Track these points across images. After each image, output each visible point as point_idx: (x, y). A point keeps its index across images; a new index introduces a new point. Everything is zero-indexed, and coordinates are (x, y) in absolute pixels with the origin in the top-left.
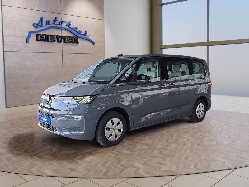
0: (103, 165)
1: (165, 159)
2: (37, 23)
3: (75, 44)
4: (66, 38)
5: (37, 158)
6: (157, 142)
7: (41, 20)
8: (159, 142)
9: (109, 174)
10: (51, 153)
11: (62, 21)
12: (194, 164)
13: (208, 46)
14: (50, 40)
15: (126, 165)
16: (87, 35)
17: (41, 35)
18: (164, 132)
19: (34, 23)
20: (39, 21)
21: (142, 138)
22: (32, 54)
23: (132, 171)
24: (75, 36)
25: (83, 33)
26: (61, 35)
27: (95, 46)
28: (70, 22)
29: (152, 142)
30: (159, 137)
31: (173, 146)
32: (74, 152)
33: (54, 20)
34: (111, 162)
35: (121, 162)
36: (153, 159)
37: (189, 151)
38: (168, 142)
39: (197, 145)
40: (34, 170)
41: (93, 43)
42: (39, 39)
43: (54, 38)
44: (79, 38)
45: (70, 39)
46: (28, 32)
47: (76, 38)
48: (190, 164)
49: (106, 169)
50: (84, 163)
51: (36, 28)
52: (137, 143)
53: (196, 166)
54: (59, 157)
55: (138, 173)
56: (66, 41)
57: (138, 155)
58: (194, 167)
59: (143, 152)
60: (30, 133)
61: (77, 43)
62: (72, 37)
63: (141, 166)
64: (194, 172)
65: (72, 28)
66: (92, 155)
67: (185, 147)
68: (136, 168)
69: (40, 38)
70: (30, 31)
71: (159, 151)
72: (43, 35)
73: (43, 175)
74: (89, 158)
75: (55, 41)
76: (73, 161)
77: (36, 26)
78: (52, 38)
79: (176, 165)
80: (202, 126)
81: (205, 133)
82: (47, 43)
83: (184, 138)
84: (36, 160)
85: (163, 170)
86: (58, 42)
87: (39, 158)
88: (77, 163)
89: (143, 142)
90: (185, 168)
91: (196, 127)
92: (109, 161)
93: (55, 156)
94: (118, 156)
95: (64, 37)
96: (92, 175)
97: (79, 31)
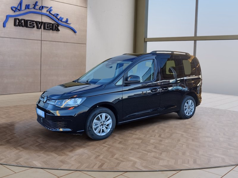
0: (96, 158)
1: (161, 154)
2: (16, 6)
3: (55, 31)
4: (46, 24)
5: (21, 149)
6: (150, 137)
7: (21, 4)
8: (151, 136)
9: (104, 167)
10: (37, 145)
11: (43, 5)
12: (193, 160)
13: (195, 41)
14: (29, 26)
15: (121, 159)
16: (68, 22)
17: (20, 19)
18: (155, 127)
19: (12, 6)
20: (17, 5)
21: (133, 132)
22: (9, 39)
23: (128, 165)
24: (56, 23)
25: (64, 20)
26: (40, 21)
27: (76, 35)
28: (51, 7)
29: (144, 137)
30: (150, 132)
31: (167, 141)
32: (62, 145)
33: (34, 4)
34: (104, 155)
35: (115, 155)
36: (149, 154)
37: (184, 146)
38: (161, 136)
39: (192, 141)
40: (21, 161)
41: (75, 32)
42: (17, 24)
43: (34, 24)
44: (60, 25)
45: (50, 26)
46: (6, 16)
47: (57, 26)
48: (189, 160)
49: (100, 162)
50: (75, 155)
51: (15, 11)
52: (129, 137)
53: (195, 162)
54: (46, 149)
55: (136, 167)
56: (46, 28)
57: (132, 149)
58: (194, 163)
59: (137, 147)
60: (9, 123)
61: (58, 30)
62: (52, 24)
63: (137, 160)
64: (195, 168)
65: (53, 13)
66: (83, 148)
67: (179, 142)
68: (132, 162)
69: (18, 22)
70: (8, 14)
71: (154, 146)
72: (22, 20)
73: (32, 166)
74: (80, 151)
75: (34, 27)
76: (63, 153)
77: (14, 9)
78: (31, 23)
79: (174, 160)
80: (193, 122)
81: (198, 130)
82: (25, 28)
83: (177, 133)
84: (21, 151)
85: (161, 165)
86: (38, 28)
87: (24, 150)
88: (67, 155)
89: (134, 136)
90: (184, 163)
91: (188, 123)
92: (101, 154)
93: (41, 148)
94: (110, 150)
95: (44, 23)
96: (86, 168)
97: (60, 17)
